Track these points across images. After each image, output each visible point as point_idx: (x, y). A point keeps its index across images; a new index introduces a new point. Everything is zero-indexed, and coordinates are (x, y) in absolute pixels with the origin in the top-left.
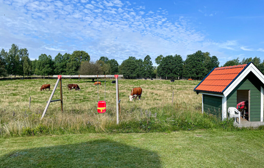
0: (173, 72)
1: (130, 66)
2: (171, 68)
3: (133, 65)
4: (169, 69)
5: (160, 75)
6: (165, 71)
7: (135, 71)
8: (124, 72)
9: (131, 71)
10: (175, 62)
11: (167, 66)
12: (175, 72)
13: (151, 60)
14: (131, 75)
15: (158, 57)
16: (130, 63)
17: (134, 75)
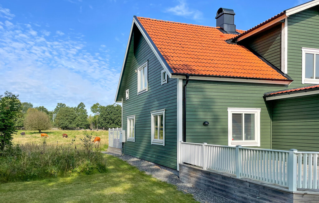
0: (115, 122)
1: (69, 116)
2: (113, 118)
3: (72, 114)
4: (111, 119)
5: (101, 125)
6: (106, 121)
7: (75, 122)
8: (62, 122)
9: (70, 121)
10: (117, 112)
11: (108, 116)
12: (117, 123)
13: (85, 108)
14: (70, 126)
15: (94, 105)
16: (69, 112)
17: (74, 126)
